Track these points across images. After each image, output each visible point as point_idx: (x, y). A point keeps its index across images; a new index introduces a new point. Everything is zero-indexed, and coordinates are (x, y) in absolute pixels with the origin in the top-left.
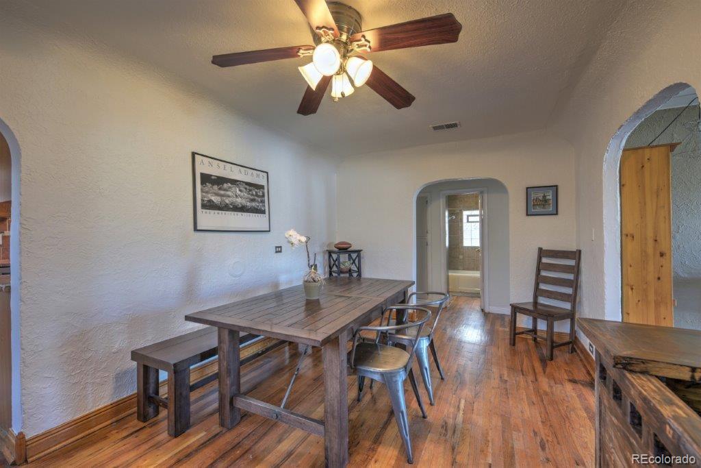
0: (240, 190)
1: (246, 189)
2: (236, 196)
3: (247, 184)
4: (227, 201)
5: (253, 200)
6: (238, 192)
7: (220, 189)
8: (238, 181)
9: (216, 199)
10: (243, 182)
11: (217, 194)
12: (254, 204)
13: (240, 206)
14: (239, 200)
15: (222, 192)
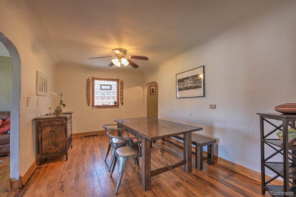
0: (189, 81)
1: (192, 79)
2: (188, 83)
3: (192, 77)
4: (185, 87)
5: (194, 83)
6: (189, 82)
7: (183, 83)
8: (188, 77)
9: (181, 87)
10: (191, 77)
11: (182, 85)
12: (195, 85)
13: (189, 87)
14: (189, 85)
15: (183, 84)
